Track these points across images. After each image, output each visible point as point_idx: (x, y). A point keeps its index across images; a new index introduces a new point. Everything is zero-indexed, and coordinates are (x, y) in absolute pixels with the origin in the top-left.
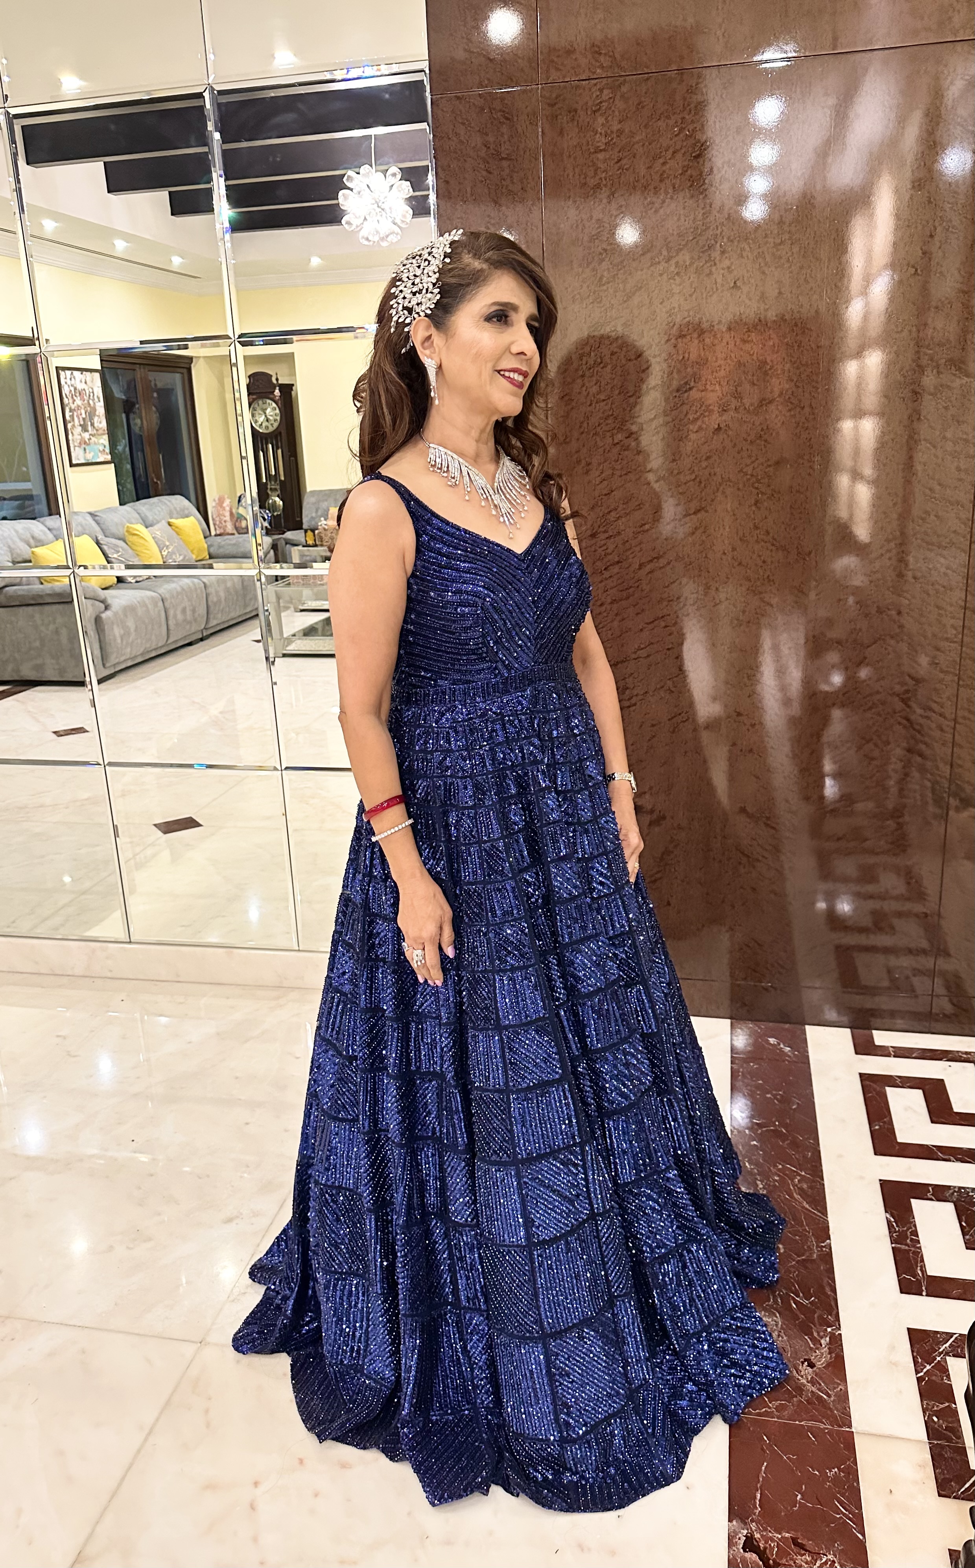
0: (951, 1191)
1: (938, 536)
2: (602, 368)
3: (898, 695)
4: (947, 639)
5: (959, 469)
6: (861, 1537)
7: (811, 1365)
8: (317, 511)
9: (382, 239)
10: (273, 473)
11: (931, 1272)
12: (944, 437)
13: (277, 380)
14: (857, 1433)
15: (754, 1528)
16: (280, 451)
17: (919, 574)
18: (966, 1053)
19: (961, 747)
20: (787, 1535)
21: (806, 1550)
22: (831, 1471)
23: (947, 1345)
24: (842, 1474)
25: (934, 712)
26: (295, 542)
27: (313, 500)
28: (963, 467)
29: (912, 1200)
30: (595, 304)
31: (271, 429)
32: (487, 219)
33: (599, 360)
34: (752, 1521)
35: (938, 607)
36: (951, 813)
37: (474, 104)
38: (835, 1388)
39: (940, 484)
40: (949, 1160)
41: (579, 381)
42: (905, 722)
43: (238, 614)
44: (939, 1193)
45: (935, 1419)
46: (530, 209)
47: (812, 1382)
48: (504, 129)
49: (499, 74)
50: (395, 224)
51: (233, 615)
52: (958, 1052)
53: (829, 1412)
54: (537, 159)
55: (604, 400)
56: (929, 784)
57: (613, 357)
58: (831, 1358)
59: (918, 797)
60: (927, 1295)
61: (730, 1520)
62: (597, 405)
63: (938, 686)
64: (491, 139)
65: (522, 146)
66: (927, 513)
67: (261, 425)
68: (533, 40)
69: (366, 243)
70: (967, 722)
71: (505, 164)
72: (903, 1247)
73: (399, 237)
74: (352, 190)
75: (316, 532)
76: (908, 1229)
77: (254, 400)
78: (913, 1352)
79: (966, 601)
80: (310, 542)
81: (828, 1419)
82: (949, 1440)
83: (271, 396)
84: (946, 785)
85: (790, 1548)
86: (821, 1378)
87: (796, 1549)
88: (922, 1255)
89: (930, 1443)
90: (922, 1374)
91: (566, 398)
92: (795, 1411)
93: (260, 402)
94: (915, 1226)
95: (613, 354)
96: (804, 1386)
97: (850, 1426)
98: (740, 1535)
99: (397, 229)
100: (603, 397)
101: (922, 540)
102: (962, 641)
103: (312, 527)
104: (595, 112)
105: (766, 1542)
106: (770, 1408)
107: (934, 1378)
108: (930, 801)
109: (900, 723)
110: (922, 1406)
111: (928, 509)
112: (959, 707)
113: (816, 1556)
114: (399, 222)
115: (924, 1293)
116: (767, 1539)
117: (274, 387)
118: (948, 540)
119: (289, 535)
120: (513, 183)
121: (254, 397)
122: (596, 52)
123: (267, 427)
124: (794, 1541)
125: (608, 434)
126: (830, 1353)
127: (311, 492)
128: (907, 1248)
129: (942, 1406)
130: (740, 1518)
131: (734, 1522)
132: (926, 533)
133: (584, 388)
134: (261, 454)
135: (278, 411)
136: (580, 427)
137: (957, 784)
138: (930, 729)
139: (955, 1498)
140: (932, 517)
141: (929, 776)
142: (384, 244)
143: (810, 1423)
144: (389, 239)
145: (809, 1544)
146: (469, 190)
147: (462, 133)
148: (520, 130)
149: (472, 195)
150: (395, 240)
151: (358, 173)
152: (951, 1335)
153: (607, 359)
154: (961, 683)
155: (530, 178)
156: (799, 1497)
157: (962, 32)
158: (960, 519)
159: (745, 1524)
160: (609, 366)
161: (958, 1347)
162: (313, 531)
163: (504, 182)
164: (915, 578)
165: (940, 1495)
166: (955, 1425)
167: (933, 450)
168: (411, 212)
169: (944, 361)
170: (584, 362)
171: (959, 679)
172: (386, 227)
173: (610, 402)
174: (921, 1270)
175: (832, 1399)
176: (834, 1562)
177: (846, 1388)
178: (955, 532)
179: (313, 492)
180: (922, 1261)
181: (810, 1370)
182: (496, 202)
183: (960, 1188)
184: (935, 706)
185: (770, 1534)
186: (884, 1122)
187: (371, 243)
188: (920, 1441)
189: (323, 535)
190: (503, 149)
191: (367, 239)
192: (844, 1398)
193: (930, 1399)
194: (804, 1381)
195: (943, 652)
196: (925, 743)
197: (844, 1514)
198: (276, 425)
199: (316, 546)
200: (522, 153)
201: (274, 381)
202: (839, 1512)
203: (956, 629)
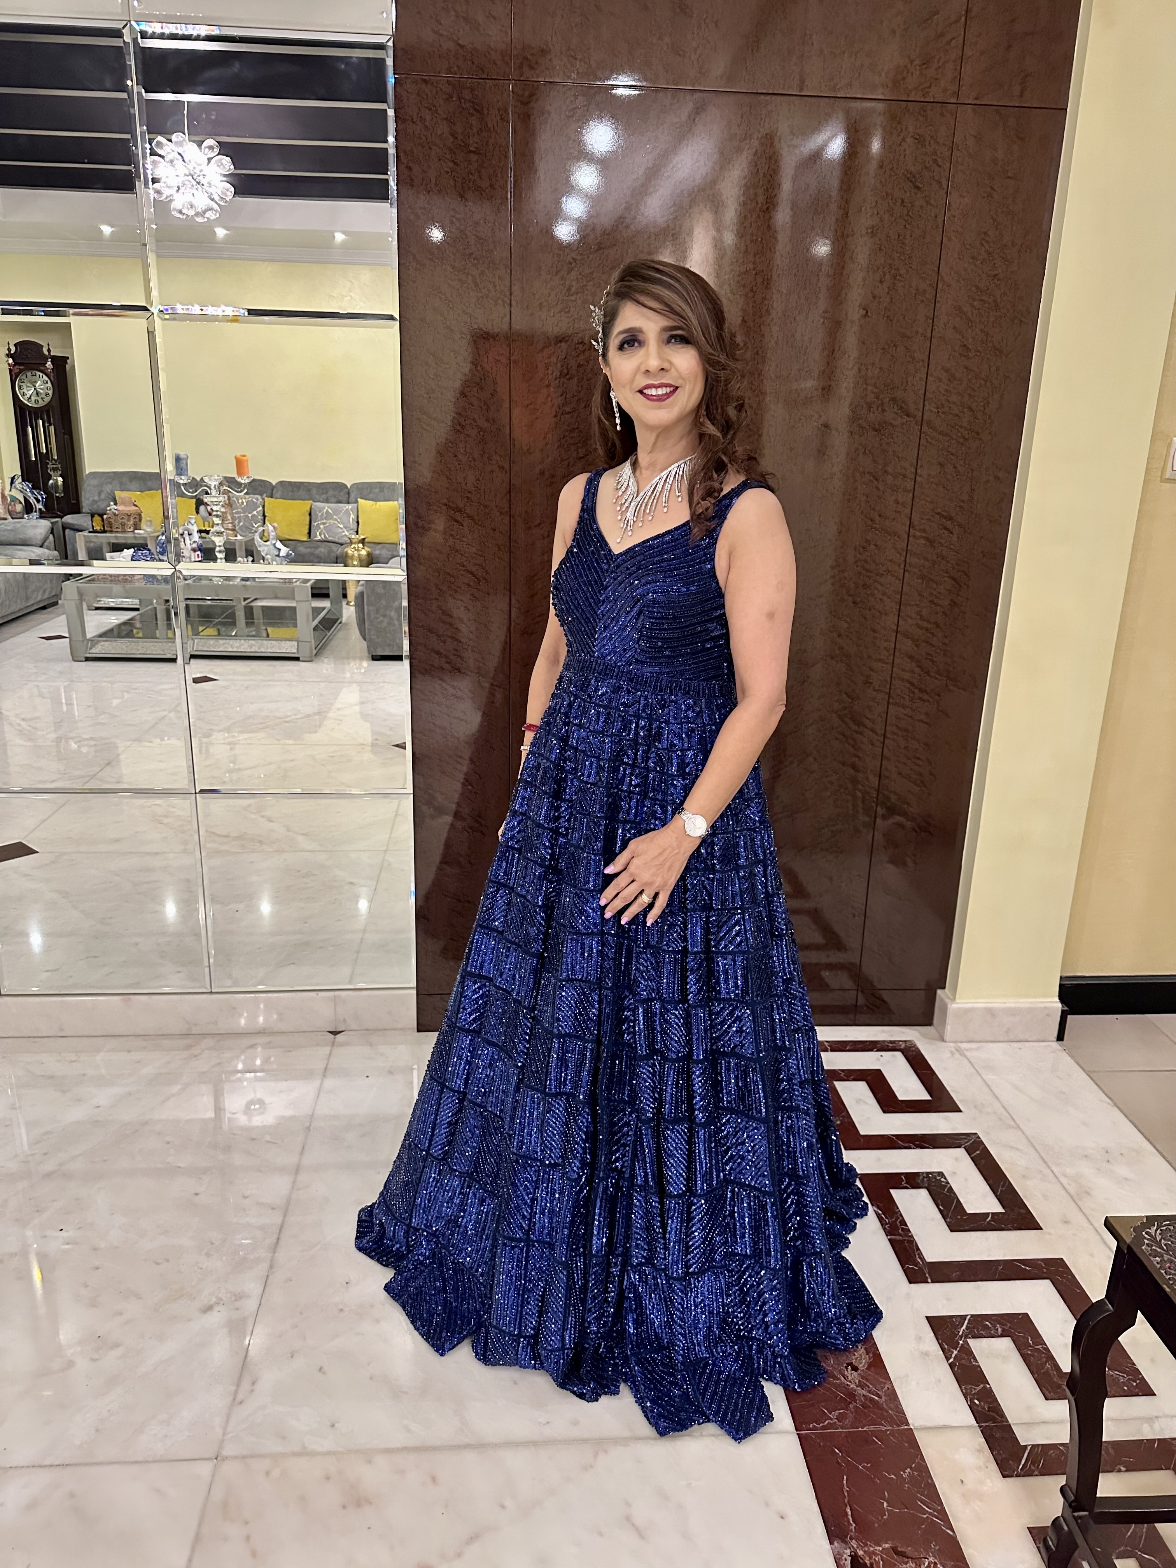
0: (921, 1177)
1: (877, 564)
2: (569, 380)
3: (836, 712)
4: (880, 660)
5: (897, 502)
6: (951, 1533)
7: (855, 1369)
8: (100, 494)
9: (197, 214)
10: (45, 451)
11: (929, 1258)
12: (886, 471)
13: (49, 351)
14: (916, 1429)
15: (855, 1546)
16: (52, 428)
17: (858, 599)
18: (891, 1042)
19: (889, 759)
20: (887, 1546)
21: (908, 1558)
22: (905, 1472)
23: (964, 1327)
24: (916, 1473)
25: (866, 727)
26: (76, 527)
27: (94, 482)
28: (900, 500)
29: (892, 1191)
30: (563, 313)
31: (41, 404)
32: (452, 213)
33: (565, 371)
34: (851, 1538)
35: (874, 631)
36: (879, 821)
37: (441, 90)
38: (883, 1388)
39: (880, 516)
40: (910, 1148)
41: (545, 391)
42: (840, 737)
43: (19, 607)
44: (912, 1181)
45: (976, 1401)
46: (498, 208)
47: (861, 1385)
48: (474, 121)
49: (469, 63)
50: (213, 200)
51: (14, 608)
52: (884, 1041)
53: (885, 1413)
54: (507, 157)
55: (569, 413)
56: (859, 794)
57: (580, 369)
58: (870, 1358)
59: (851, 807)
60: (932, 1282)
61: (831, 1543)
62: (563, 417)
63: (871, 703)
64: (459, 128)
65: (491, 141)
66: (867, 541)
67: (30, 398)
68: (506, 33)
69: (180, 216)
70: (895, 737)
71: (474, 157)
72: (898, 1238)
73: (218, 215)
74: (162, 157)
75: (105, 517)
76: (896, 1220)
77: (21, 371)
78: (937, 1339)
79: (898, 626)
80: (98, 528)
81: (886, 1420)
82: (994, 1420)
83: (42, 368)
84: (875, 796)
85: (893, 1558)
86: (867, 1380)
87: (900, 1559)
88: (916, 1244)
89: (980, 1427)
90: (952, 1360)
91: (532, 407)
92: (855, 1418)
93: (29, 374)
94: (901, 1215)
95: (579, 366)
96: (855, 1391)
97: (907, 1424)
98: (845, 1556)
99: (216, 207)
100: (568, 409)
101: (863, 567)
102: (893, 663)
103: (100, 512)
104: (569, 117)
105: (871, 1558)
106: (831, 1419)
107: (963, 1362)
108: (861, 810)
109: (837, 739)
110: (962, 1390)
111: (869, 538)
112: (888, 723)
113: (918, 1561)
114: (217, 198)
115: (929, 1280)
116: (870, 1554)
117: (46, 358)
118: (884, 568)
119: (69, 519)
120: (481, 178)
121: (22, 367)
122: (572, 56)
123: (36, 402)
124: (894, 1549)
125: (573, 448)
126: (867, 1354)
127: (91, 474)
128: (901, 1238)
129: (979, 1388)
130: (840, 1538)
131: (836, 1544)
132: (866, 561)
133: (550, 399)
134: (30, 429)
135: (49, 385)
136: (545, 438)
137: (884, 795)
138: (862, 743)
139: (1017, 1476)
140: (872, 547)
141: (860, 787)
142: (199, 220)
143: (872, 1428)
144: (207, 215)
145: (909, 1550)
146: (433, 181)
147: (428, 117)
148: (490, 125)
149: (436, 185)
150: (213, 217)
151: (171, 141)
152: (963, 1317)
153: (573, 371)
154: (891, 700)
155: (499, 175)
156: (885, 1504)
157: (914, 93)
158: (896, 549)
159: (846, 1543)
160: (575, 379)
161: (974, 1328)
162: (101, 516)
163: (471, 176)
164: (854, 603)
165: (1004, 1476)
166: (995, 1404)
167: (876, 483)
168: (233, 190)
169: (888, 399)
170: (550, 372)
171: (889, 698)
172: (202, 202)
173: (576, 414)
174: (920, 1258)
175: (883, 1399)
176: (935, 1563)
177: (893, 1386)
178: (891, 560)
179: (94, 475)
180: (918, 1249)
181: (855, 1374)
182: (462, 197)
183: (928, 1173)
184: (867, 722)
185: (872, 1549)
186: (843, 1117)
187: (185, 217)
188: (968, 1427)
189: (112, 521)
190: (471, 142)
191: (180, 212)
192: (893, 1395)
193: (966, 1383)
194: (853, 1386)
195: (876, 672)
196: (858, 757)
197: (930, 1513)
198: (47, 399)
199: (104, 532)
200: (491, 148)
201: (46, 353)
202: (925, 1512)
203: (888, 651)
